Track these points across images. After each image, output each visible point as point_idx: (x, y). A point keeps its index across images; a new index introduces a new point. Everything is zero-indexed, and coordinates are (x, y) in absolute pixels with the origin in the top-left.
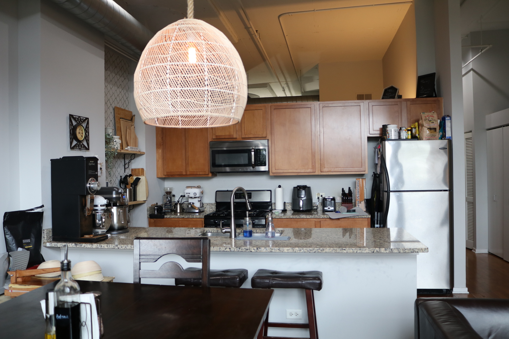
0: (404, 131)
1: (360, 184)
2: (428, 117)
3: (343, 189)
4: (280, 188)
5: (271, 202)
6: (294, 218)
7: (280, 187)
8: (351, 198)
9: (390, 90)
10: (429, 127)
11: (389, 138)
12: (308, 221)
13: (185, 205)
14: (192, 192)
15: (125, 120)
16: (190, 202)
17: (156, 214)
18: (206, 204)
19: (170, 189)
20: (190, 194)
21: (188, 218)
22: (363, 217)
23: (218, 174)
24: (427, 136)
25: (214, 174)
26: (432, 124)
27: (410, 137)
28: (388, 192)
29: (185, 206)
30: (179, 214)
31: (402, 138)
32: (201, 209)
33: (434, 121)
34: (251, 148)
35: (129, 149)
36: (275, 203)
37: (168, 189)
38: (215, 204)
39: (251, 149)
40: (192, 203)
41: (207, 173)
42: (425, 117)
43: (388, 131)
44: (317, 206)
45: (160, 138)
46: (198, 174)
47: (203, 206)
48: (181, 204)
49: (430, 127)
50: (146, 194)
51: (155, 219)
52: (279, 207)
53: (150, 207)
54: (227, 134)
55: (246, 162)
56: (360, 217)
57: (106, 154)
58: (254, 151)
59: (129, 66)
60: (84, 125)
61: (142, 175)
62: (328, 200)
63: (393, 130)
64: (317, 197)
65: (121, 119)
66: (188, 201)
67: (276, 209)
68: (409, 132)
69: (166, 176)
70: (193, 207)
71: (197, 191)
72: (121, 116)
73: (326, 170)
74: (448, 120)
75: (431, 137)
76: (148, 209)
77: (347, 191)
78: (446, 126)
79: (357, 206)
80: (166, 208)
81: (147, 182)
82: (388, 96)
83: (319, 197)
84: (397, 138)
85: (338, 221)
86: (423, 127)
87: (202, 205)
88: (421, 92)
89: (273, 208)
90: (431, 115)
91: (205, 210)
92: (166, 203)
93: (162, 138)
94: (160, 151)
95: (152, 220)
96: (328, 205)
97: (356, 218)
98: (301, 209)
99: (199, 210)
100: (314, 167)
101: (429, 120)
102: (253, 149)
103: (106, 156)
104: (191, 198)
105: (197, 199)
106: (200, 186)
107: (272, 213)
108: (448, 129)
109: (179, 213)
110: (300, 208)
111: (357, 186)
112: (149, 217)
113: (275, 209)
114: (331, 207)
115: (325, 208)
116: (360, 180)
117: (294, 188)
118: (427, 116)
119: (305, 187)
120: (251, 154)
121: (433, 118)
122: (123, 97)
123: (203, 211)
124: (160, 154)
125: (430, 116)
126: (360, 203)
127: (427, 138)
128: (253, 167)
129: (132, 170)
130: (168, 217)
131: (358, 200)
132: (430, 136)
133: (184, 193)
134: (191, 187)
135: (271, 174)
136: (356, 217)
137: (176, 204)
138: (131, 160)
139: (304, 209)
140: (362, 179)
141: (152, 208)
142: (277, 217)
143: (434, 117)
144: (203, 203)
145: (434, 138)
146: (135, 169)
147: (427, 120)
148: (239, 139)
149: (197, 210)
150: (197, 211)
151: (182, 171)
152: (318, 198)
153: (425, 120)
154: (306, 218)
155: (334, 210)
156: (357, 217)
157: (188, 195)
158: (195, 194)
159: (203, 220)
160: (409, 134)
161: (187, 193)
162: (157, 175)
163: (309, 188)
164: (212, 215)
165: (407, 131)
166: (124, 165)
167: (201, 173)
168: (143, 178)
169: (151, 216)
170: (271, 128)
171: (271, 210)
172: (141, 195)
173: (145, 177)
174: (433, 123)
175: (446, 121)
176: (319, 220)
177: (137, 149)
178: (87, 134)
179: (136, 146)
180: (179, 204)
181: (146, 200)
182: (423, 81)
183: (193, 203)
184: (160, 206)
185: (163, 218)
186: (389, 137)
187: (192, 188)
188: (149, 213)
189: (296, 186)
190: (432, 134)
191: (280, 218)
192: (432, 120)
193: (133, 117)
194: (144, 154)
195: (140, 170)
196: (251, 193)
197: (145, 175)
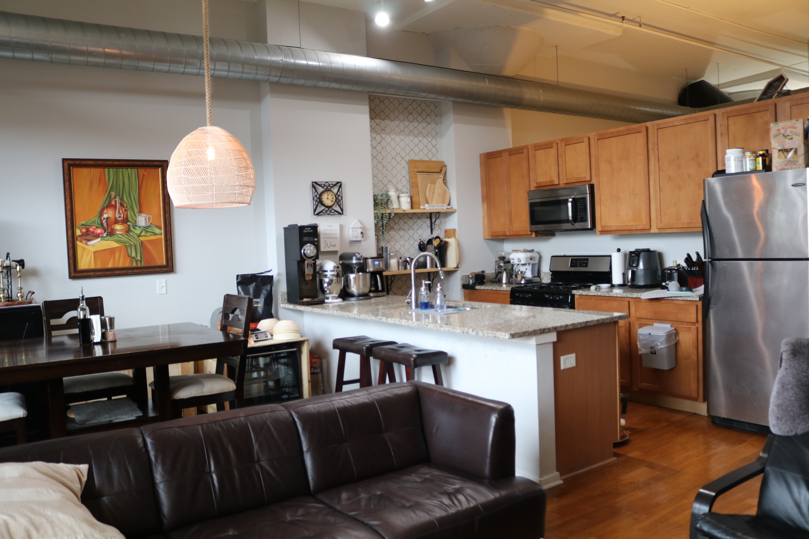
2: (784, 130)
3: (688, 254)
5: (611, 272)
7: (619, 250)
9: (775, 84)
10: (780, 148)
12: (620, 301)
14: (517, 257)
15: (426, 173)
17: (470, 284)
19: (502, 253)
20: (514, 259)
21: (496, 290)
22: (689, 299)
24: (778, 165)
26: (789, 142)
30: (504, 286)
32: (532, 279)
33: (794, 136)
35: (427, 208)
38: (550, 273)
39: (568, 199)
40: (519, 272)
41: (528, 233)
42: (779, 130)
46: (521, 233)
47: (538, 276)
49: (783, 147)
50: (457, 260)
51: (469, 290)
53: (463, 276)
54: (548, 179)
55: (566, 217)
56: (684, 299)
57: (375, 216)
58: (572, 202)
59: (436, 107)
60: (335, 190)
61: (452, 237)
65: (418, 173)
68: (760, 159)
69: (492, 238)
71: (522, 256)
72: (420, 170)
73: (663, 227)
75: (786, 165)
76: (461, 279)
77: (694, 258)
81: (459, 245)
82: (767, 96)
90: (791, 125)
91: (543, 281)
94: (486, 206)
95: (467, 291)
96: (667, 279)
97: (679, 300)
101: (786, 135)
102: (571, 198)
103: (375, 218)
104: (520, 265)
105: (527, 267)
109: (505, 284)
112: (463, 288)
115: (663, 284)
118: (783, 128)
120: (568, 206)
121: (793, 130)
122: (426, 146)
124: (486, 210)
125: (789, 127)
127: (779, 168)
128: (573, 224)
129: (446, 231)
132: (784, 164)
135: (597, 232)
138: (436, 219)
141: (466, 278)
142: (584, 294)
143: (795, 128)
144: (538, 272)
145: (793, 167)
146: (448, 230)
147: (781, 135)
151: (506, 230)
153: (777, 136)
157: (512, 261)
158: (519, 260)
159: (509, 293)
160: (759, 163)
161: (511, 259)
162: (484, 236)
166: (429, 225)
167: (523, 233)
168: (451, 241)
169: (465, 287)
170: (595, 168)
172: (452, 261)
173: (456, 240)
174: (792, 139)
176: (634, 300)
177: (443, 206)
178: (340, 198)
179: (443, 202)
180: (505, 273)
181: (457, 267)
185: (473, 289)
187: (517, 252)
190: (787, 159)
191: (587, 295)
192: (790, 134)
193: (444, 168)
194: (454, 211)
195: (452, 231)
196: (587, 260)
197: (455, 237)
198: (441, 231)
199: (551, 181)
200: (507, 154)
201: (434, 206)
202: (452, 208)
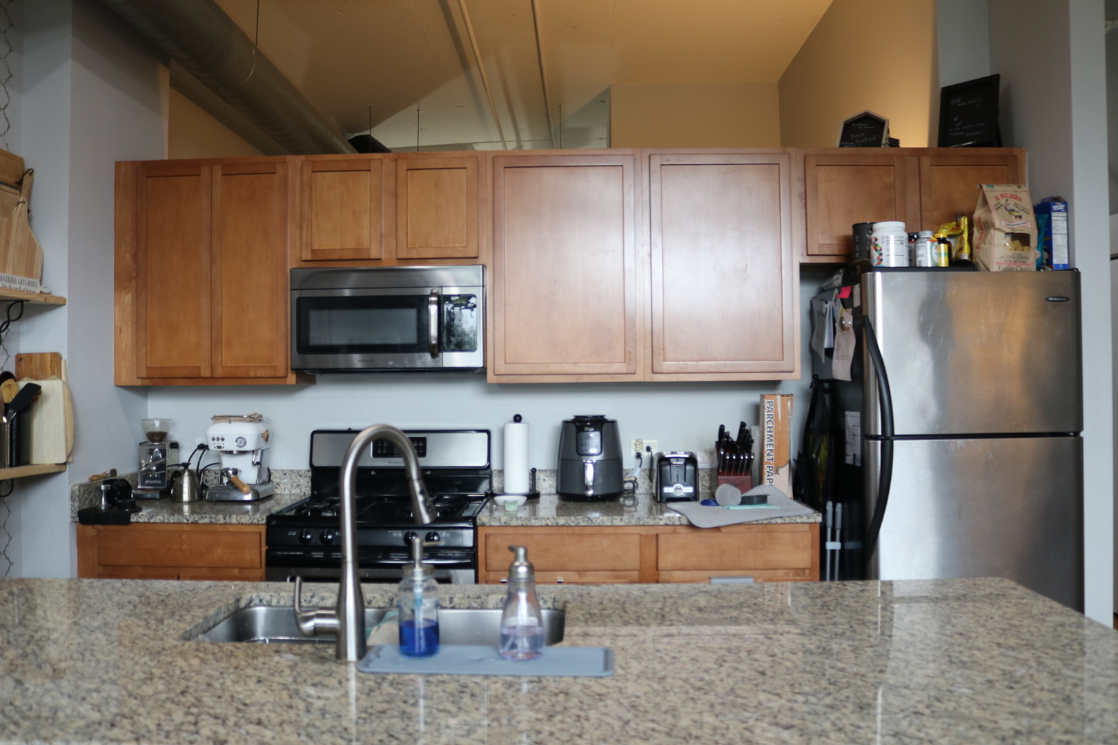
0: (929, 243)
1: (776, 412)
2: (1004, 200)
3: (722, 428)
4: (517, 425)
5: (489, 467)
6: (569, 526)
7: (518, 419)
8: (750, 458)
9: (860, 126)
10: (1009, 231)
11: (879, 263)
13: (214, 475)
14: (231, 433)
16: (225, 466)
17: (103, 508)
18: (281, 474)
19: (164, 422)
20: (223, 439)
21: (211, 523)
23: (318, 377)
24: (1003, 261)
25: (306, 377)
26: (1018, 221)
27: (944, 262)
28: (888, 439)
29: (211, 480)
31: (923, 265)
32: (261, 489)
33: (1021, 213)
34: (429, 293)
36: (501, 472)
37: (157, 423)
38: (310, 474)
39: (429, 296)
40: (230, 472)
41: (281, 373)
42: (997, 198)
43: (878, 242)
44: (634, 482)
45: (128, 256)
46: (252, 374)
47: (269, 480)
48: (196, 476)
49: (1013, 229)
50: (67, 440)
52: (517, 483)
53: (80, 486)
54: (350, 244)
55: (411, 338)
56: (788, 520)
58: (438, 303)
61: (53, 374)
62: (674, 462)
63: (892, 239)
64: (634, 454)
66: (219, 464)
67: (507, 490)
68: (944, 247)
69: (147, 382)
70: (234, 486)
71: (249, 432)
73: (670, 369)
74: (1059, 211)
75: (1015, 262)
76: (73, 493)
77: (734, 435)
78: (1054, 231)
79: (766, 483)
80: (149, 485)
81: (71, 399)
82: (857, 141)
83: (641, 451)
84: (906, 264)
85: (718, 534)
86: (992, 231)
87: (266, 476)
88: (955, 134)
89: (496, 485)
90: (1012, 193)
91: (278, 491)
92: (149, 471)
93: (135, 255)
94: (128, 298)
95: (90, 530)
96: (674, 480)
98: (590, 492)
99: (256, 493)
100: (629, 357)
101: (1009, 208)
102: (432, 295)
104: (231, 453)
105: (249, 459)
106: (261, 416)
107: (495, 503)
108: (1059, 240)
109: (190, 503)
110: (587, 488)
111: (766, 420)
112: (78, 520)
113: (503, 493)
114: (685, 486)
115: (667, 490)
116: (776, 401)
117: (566, 423)
118: (1002, 196)
119: (599, 422)
120: (427, 311)
121: (1017, 202)
123: (269, 497)
124: (129, 309)
125: (1012, 197)
126: (777, 472)
127: (1001, 266)
128: (434, 356)
129: (20, 358)
130: (141, 521)
131: (769, 463)
133: (206, 436)
134: (229, 418)
135: (491, 378)
136: (774, 521)
137: (179, 475)
138: (8, 322)
139: (599, 492)
140: (782, 396)
141: (89, 489)
142: (514, 523)
143: (1020, 199)
144: (269, 470)
145: (1024, 267)
146: (30, 356)
147: (1003, 207)
148: (388, 261)
149: (248, 494)
150: (248, 497)
151: (198, 365)
152: (639, 456)
153: (998, 208)
154: (609, 524)
155: (694, 494)
156: (779, 521)
157: (217, 443)
158: (241, 440)
159: (263, 530)
160: (940, 254)
161: (213, 439)
162: (116, 376)
163: (613, 423)
164: (293, 513)
165: (936, 243)
167: (260, 373)
168: (50, 387)
169: (86, 517)
170: (494, 230)
171: (491, 495)
172: (48, 446)
173: (66, 384)
174: (1020, 217)
175: (1054, 214)
176: (653, 531)
177: (32, 284)
179: (29, 273)
180: (186, 473)
181: (65, 464)
182: (959, 100)
183: (236, 472)
184: (123, 480)
185: (127, 521)
186: (881, 260)
187: (230, 422)
188: (77, 505)
189: (570, 417)
190: (1017, 252)
191: (523, 526)
192: (1015, 209)
193: (27, 178)
194: (61, 303)
195: (49, 358)
196: (424, 440)
197: (61, 377)
198: (9, 356)
199: (357, 250)
200: (218, 171)
201: (13, 281)
202: (49, 293)
